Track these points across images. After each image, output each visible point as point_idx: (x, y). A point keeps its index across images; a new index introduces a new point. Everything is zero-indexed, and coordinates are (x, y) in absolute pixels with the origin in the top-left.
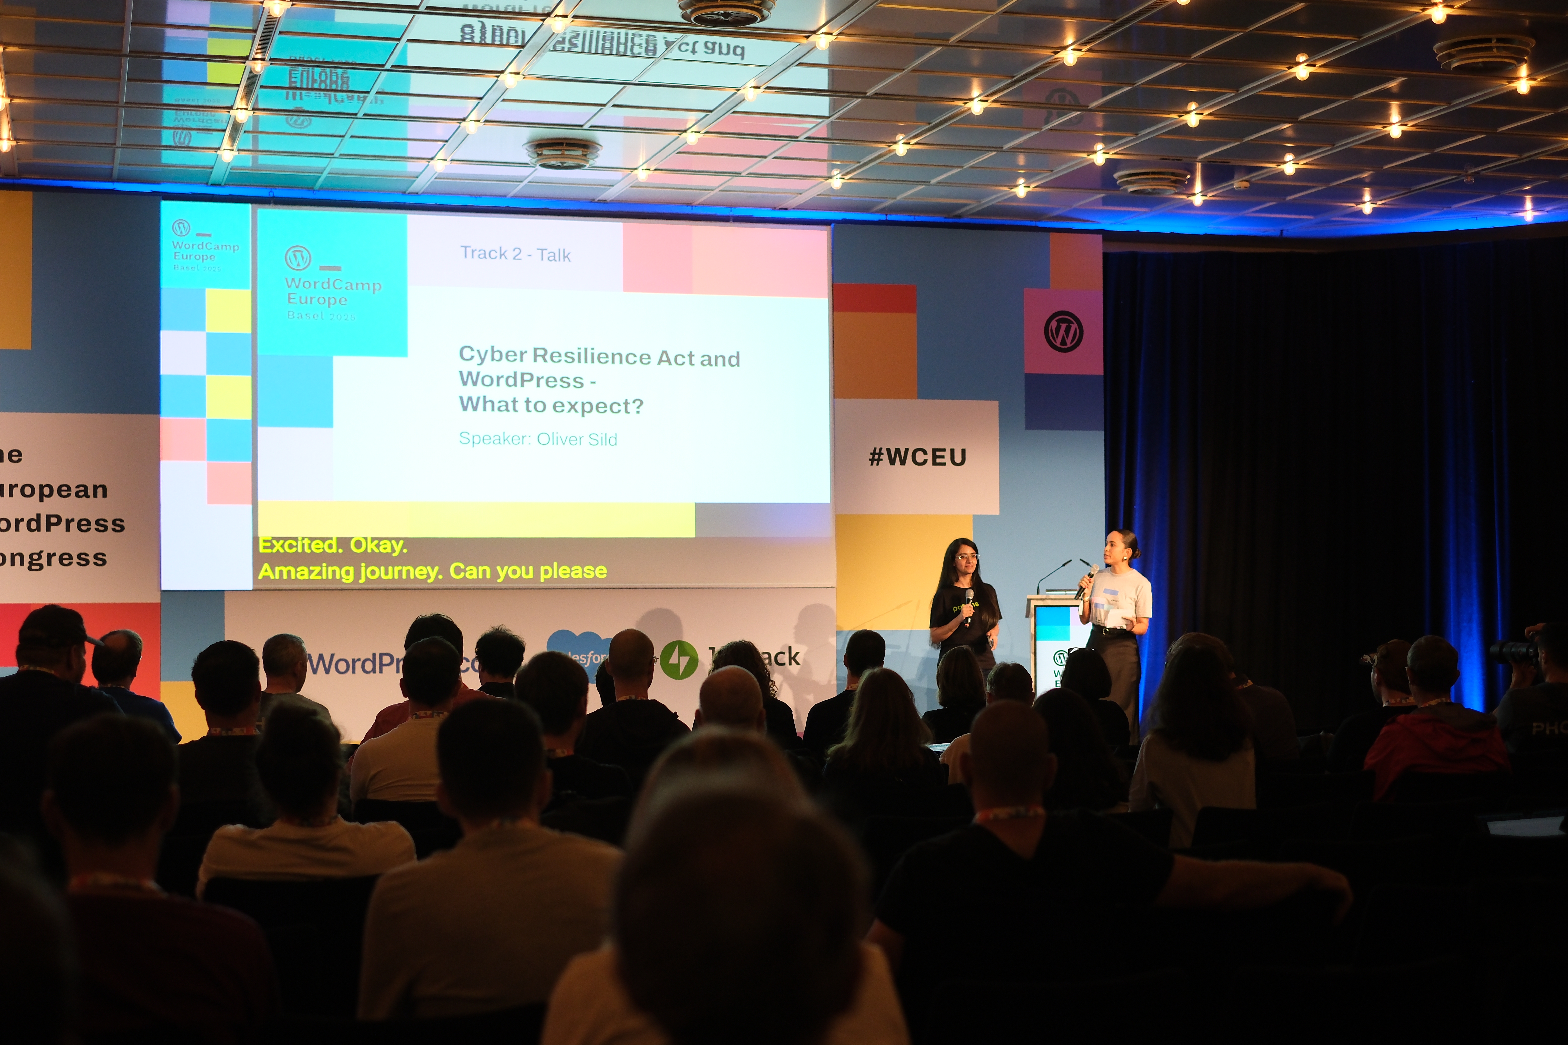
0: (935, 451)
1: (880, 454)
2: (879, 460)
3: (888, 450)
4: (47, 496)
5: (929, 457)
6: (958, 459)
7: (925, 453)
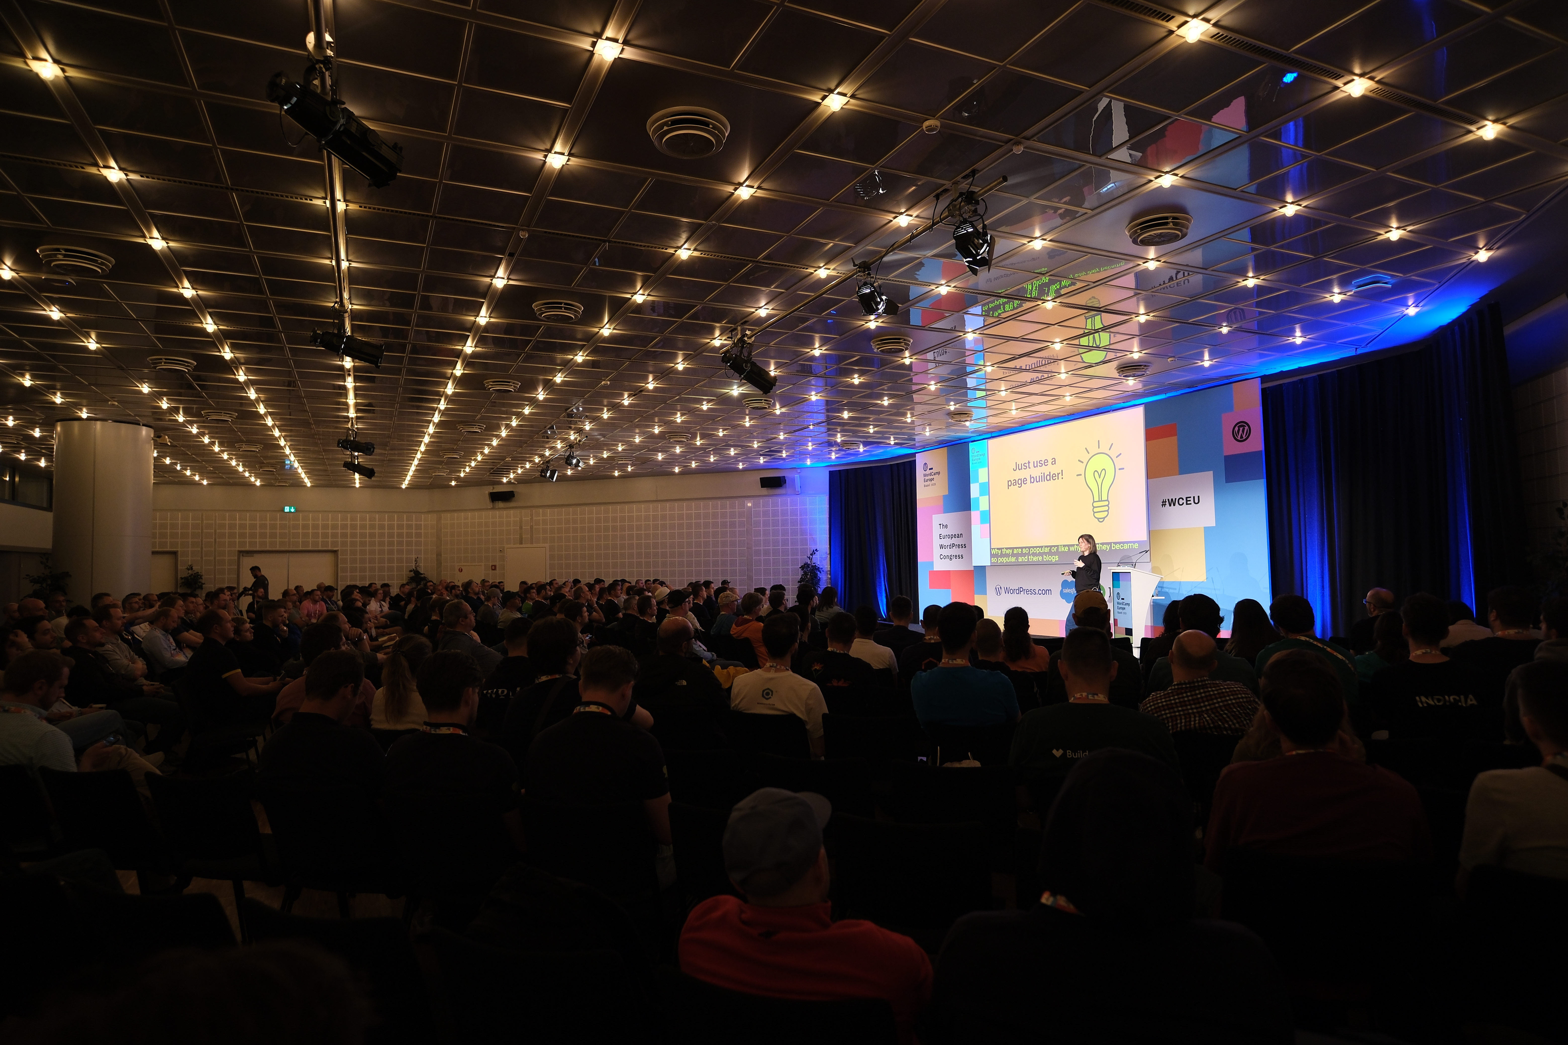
0: (1187, 498)
1: (1166, 502)
2: (1165, 505)
3: (1168, 500)
4: (952, 538)
5: (1185, 501)
6: (1196, 501)
7: (1183, 499)
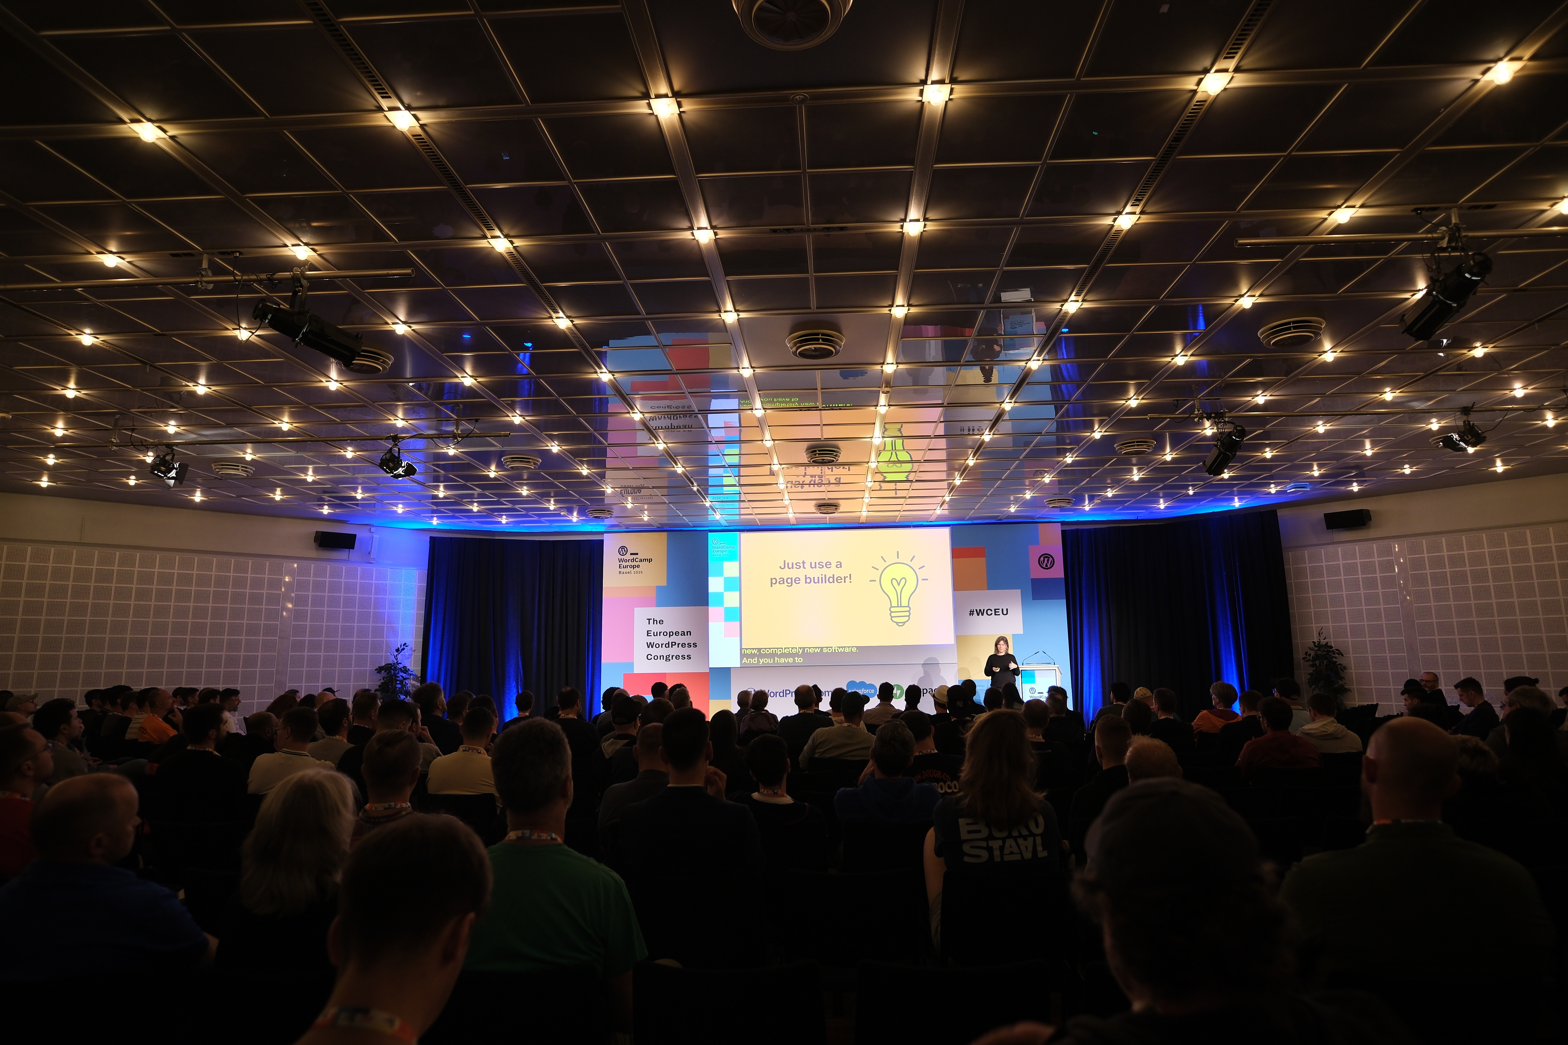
4: (672, 635)
